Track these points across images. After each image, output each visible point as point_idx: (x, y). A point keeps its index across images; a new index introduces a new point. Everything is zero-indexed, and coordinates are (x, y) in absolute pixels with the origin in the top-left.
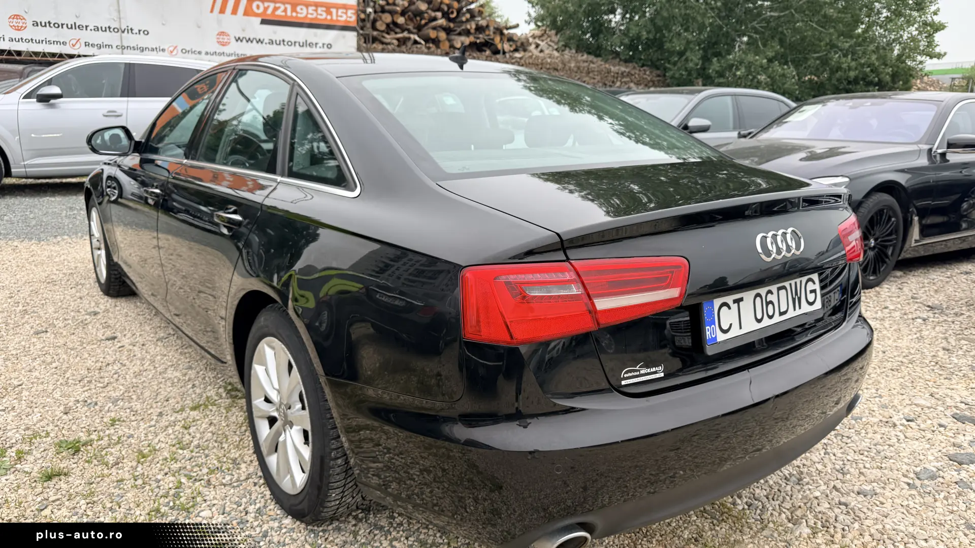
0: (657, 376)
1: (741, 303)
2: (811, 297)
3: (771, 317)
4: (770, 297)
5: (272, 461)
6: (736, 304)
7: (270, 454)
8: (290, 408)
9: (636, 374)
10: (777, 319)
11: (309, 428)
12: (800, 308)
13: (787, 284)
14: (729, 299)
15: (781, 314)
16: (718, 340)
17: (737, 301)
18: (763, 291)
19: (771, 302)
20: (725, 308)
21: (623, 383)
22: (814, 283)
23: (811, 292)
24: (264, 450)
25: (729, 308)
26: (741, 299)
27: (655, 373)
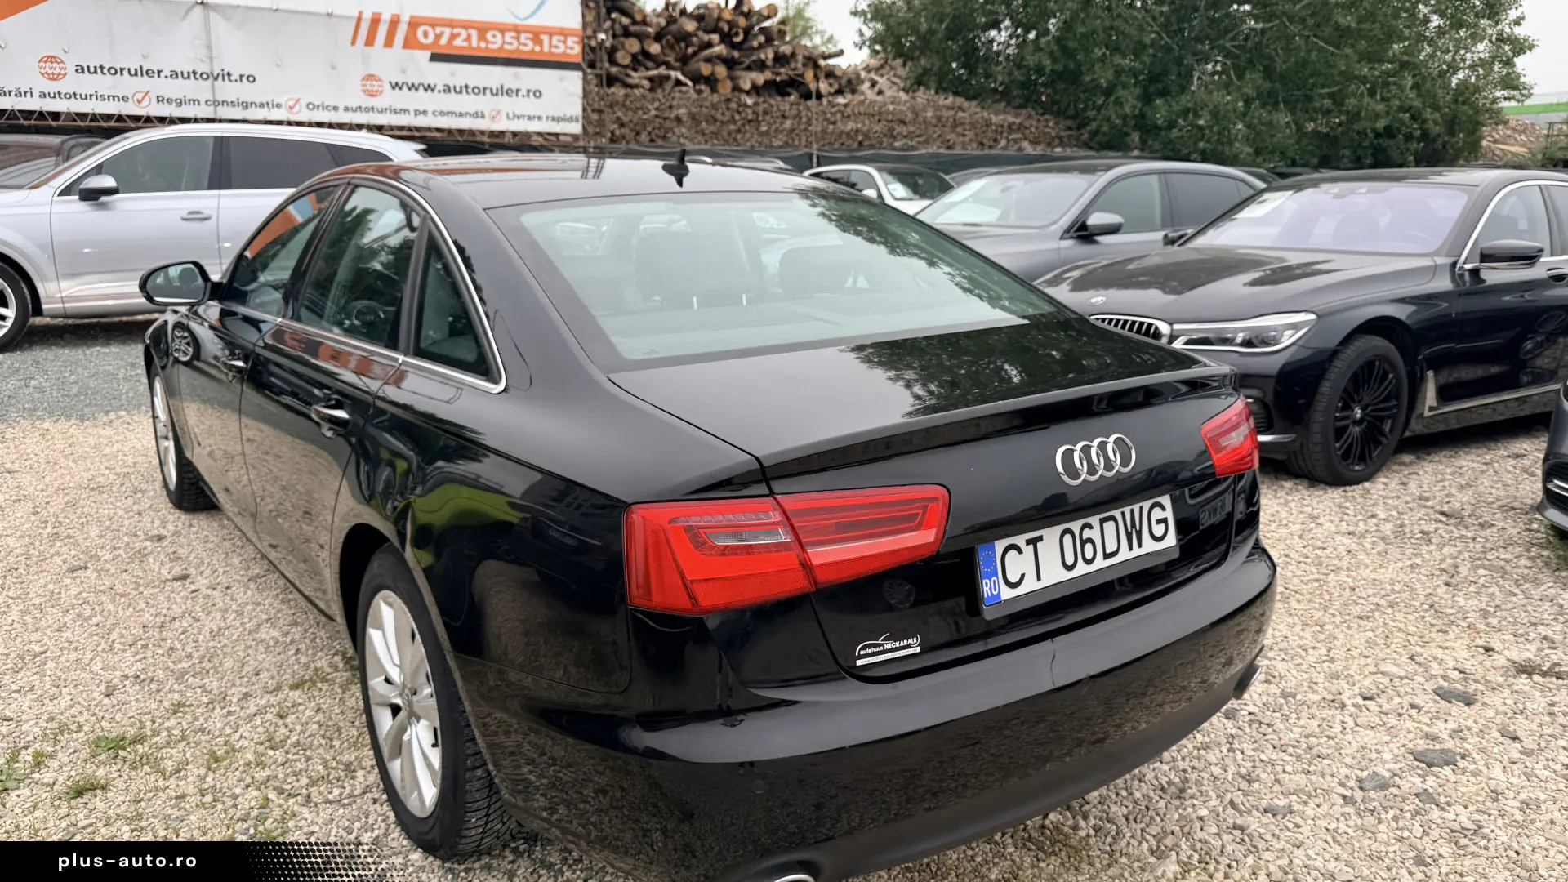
0: (911, 651)
1: (1039, 545)
2: (1159, 530)
3: (1089, 562)
4: (1087, 534)
5: (395, 767)
6: (1031, 546)
7: (393, 758)
8: (415, 693)
9: (877, 649)
10: (1100, 563)
11: (437, 725)
12: (1140, 545)
13: (1117, 513)
14: (1020, 540)
15: (1106, 556)
16: (1004, 597)
17: (1033, 542)
19: (1090, 540)
20: (1012, 553)
21: (859, 663)
22: (1164, 509)
23: (1159, 522)
24: (386, 750)
25: (1020, 551)
26: (1040, 539)
27: (908, 647)
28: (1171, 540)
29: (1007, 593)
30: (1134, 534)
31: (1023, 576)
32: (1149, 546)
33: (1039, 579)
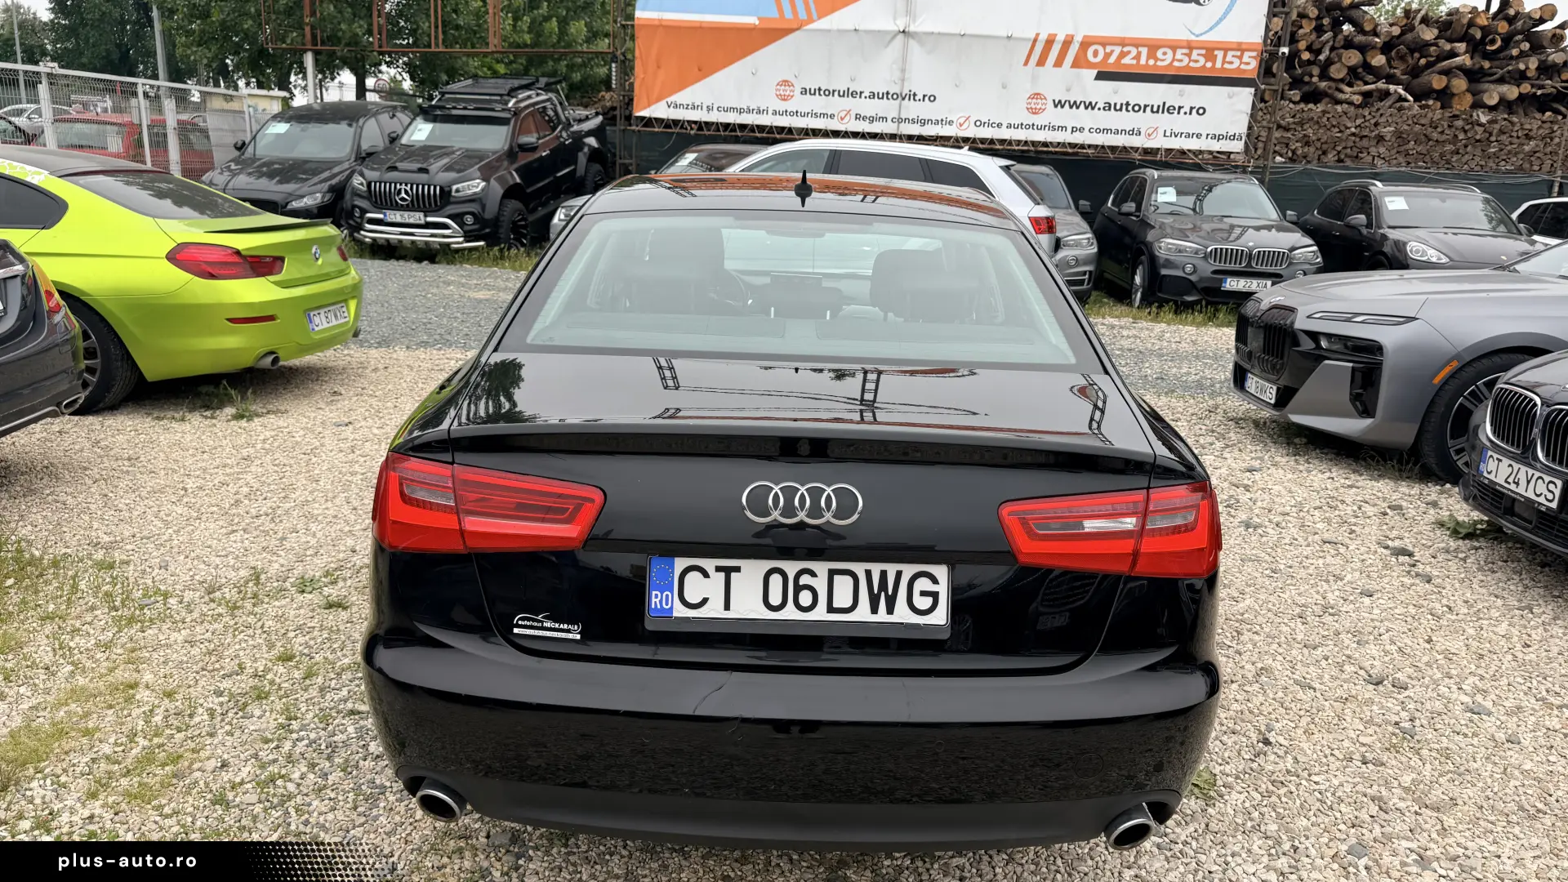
0: (570, 636)
4: (805, 580)
6: (722, 575)
9: (535, 624)
10: (820, 614)
13: (859, 568)
14: (709, 564)
16: (675, 614)
17: (728, 571)
18: (791, 567)
21: (516, 630)
22: (935, 581)
25: (706, 575)
26: (737, 569)
27: (568, 631)
28: (940, 617)
29: (680, 611)
30: (882, 595)
31: (705, 601)
32: (902, 614)
33: (727, 607)
